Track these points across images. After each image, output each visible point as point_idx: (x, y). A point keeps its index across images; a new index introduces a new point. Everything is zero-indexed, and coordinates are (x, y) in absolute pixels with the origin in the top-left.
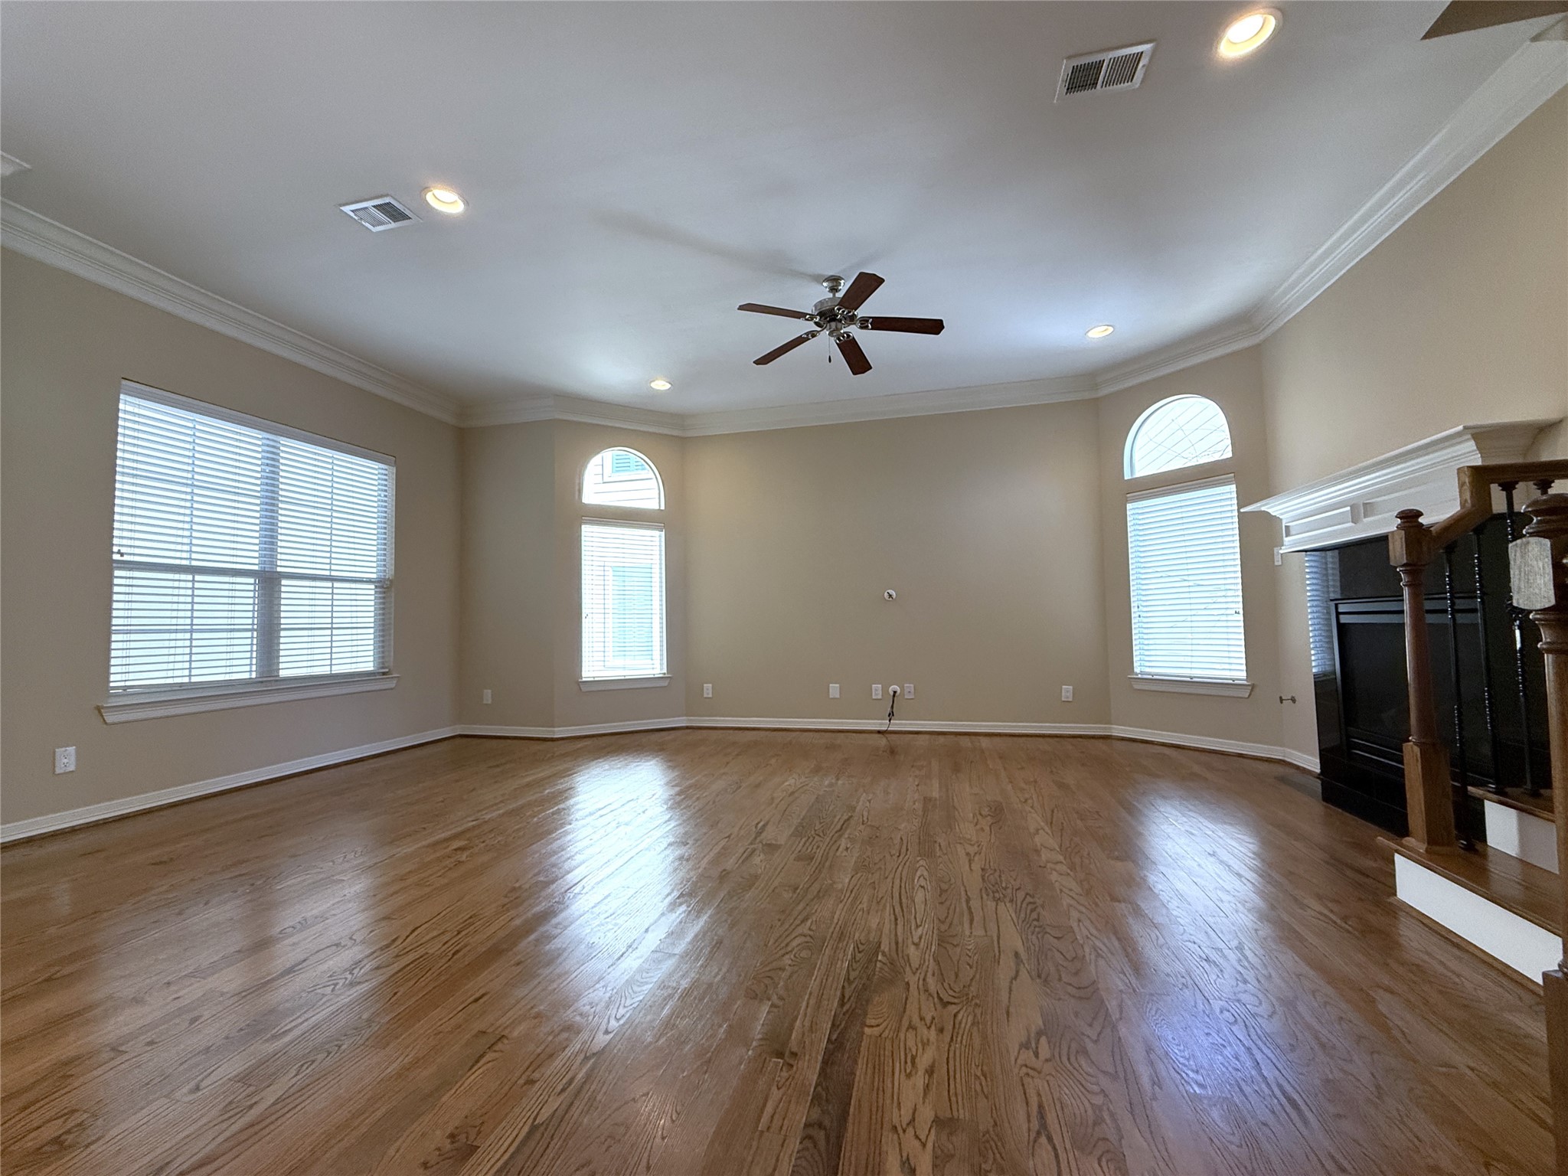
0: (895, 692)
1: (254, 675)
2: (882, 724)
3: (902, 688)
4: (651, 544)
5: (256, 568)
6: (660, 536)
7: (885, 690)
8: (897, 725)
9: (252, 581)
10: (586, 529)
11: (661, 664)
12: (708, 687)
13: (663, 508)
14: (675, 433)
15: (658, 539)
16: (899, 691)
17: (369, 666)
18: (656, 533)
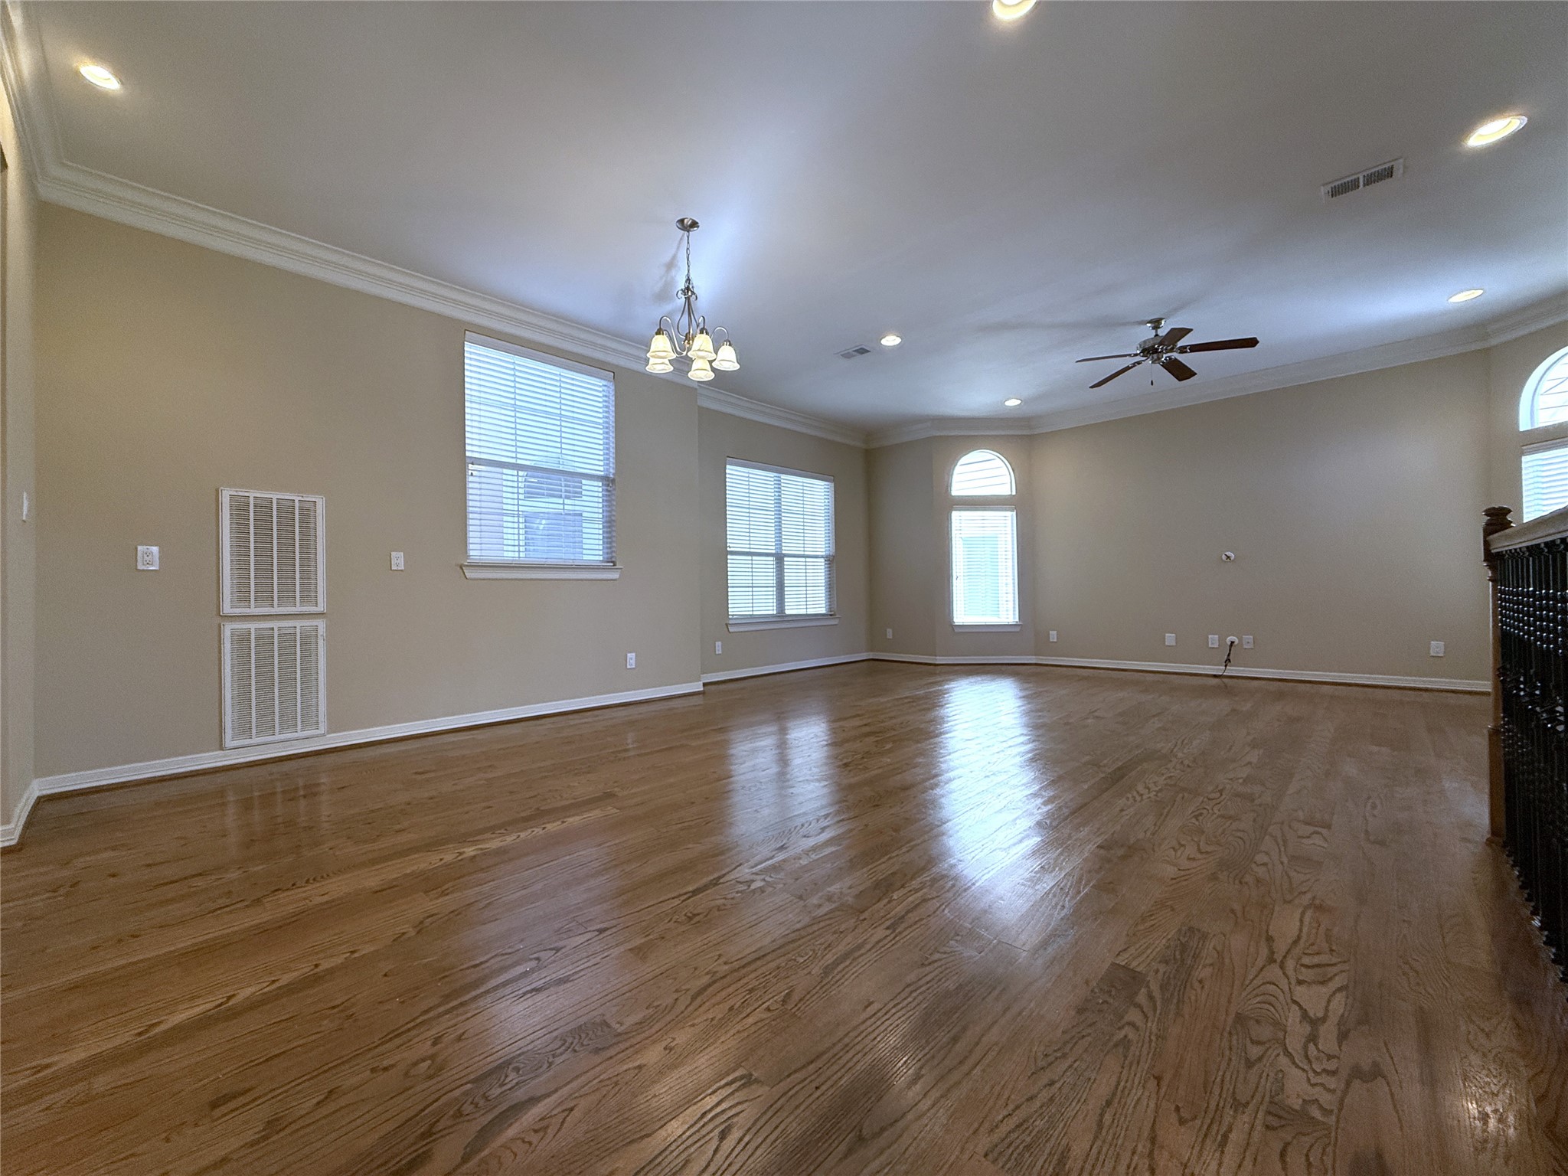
0: (1232, 642)
1: (775, 612)
2: (1219, 670)
3: (1240, 640)
4: (1005, 523)
5: (774, 551)
6: (1012, 516)
7: (1222, 640)
8: (1232, 670)
9: (772, 558)
10: (956, 515)
11: (1014, 614)
12: (1053, 634)
13: (1014, 493)
14: (1025, 433)
15: (1010, 518)
16: (1237, 642)
17: (823, 611)
18: (1009, 514)
